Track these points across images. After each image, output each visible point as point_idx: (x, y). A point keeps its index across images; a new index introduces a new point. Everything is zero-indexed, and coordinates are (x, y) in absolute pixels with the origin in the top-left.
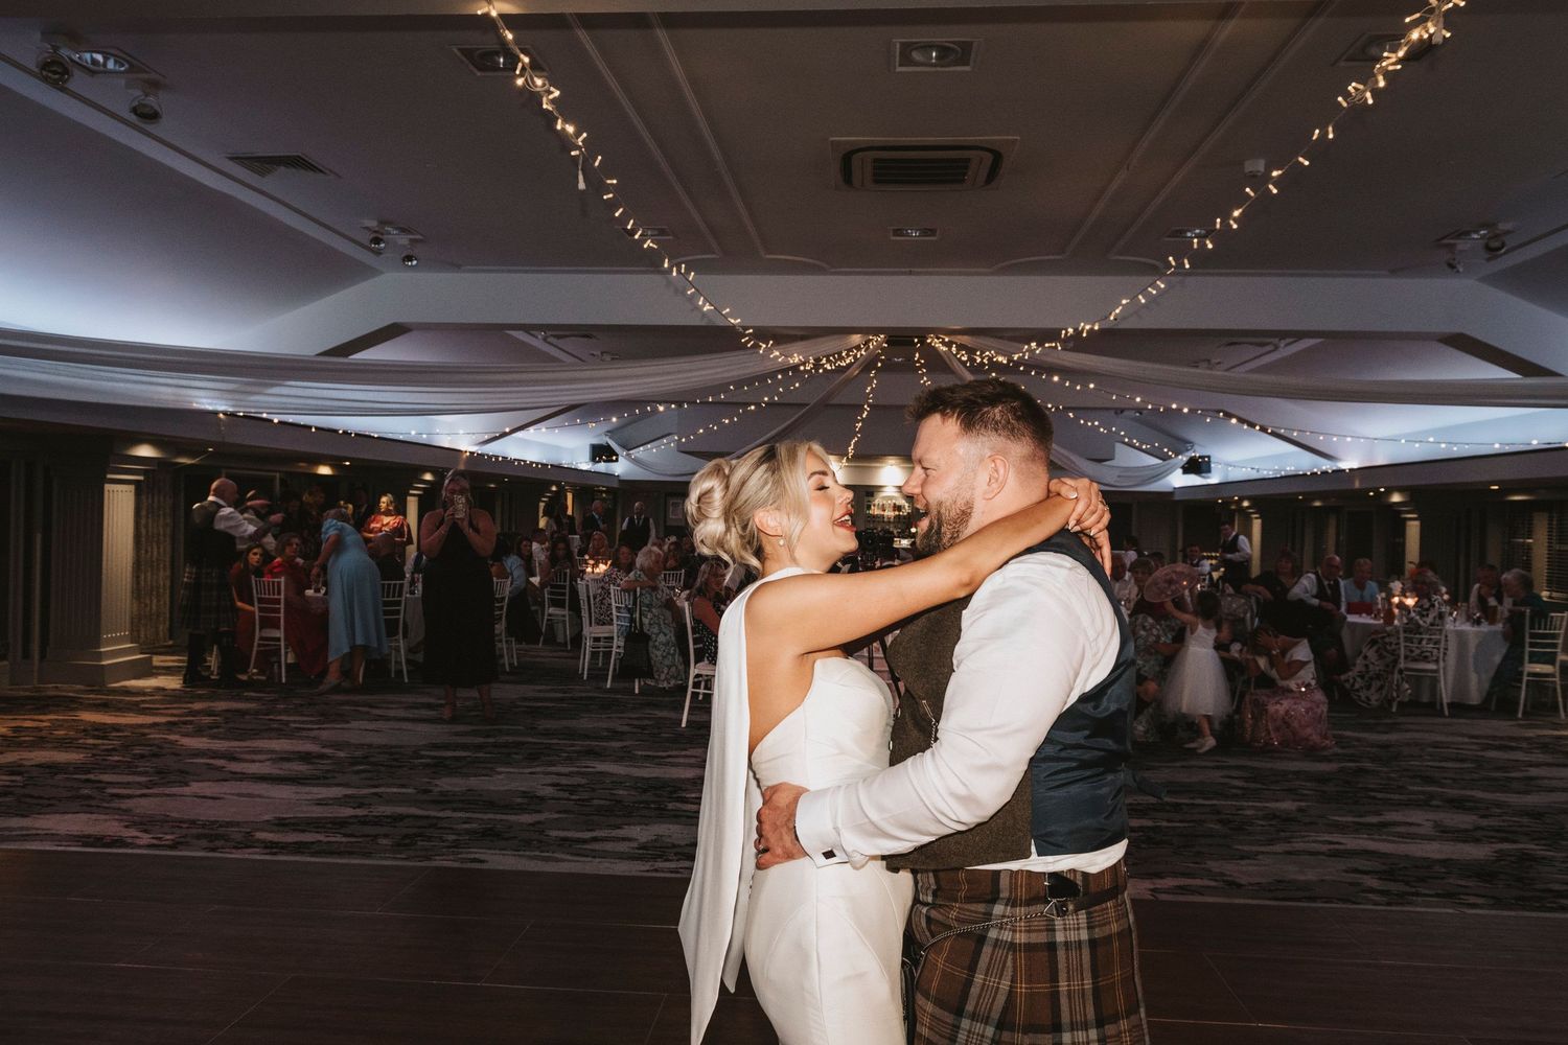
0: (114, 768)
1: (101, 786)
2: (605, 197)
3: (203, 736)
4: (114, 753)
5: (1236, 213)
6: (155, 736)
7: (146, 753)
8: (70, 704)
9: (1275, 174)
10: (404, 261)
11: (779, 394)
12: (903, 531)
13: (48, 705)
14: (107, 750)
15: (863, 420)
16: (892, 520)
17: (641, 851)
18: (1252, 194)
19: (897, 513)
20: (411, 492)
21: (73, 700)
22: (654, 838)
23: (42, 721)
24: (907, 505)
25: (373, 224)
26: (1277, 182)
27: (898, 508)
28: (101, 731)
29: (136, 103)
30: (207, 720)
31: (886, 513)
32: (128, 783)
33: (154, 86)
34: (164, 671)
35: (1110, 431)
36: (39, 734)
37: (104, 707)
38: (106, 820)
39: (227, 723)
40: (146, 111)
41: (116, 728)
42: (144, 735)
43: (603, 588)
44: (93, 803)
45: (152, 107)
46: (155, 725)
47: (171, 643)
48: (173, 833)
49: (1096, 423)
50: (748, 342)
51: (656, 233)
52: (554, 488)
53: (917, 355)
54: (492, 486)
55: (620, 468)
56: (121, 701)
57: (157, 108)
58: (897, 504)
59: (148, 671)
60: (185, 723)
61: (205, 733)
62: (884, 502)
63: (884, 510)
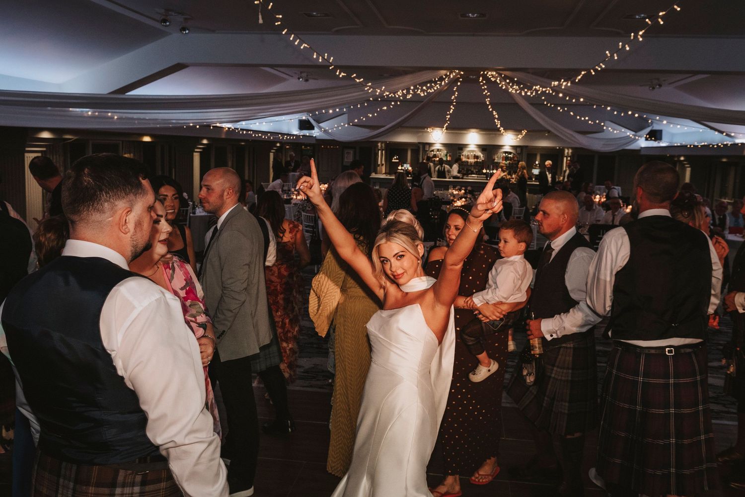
2: (276, 24)
5: (641, 33)
9: (661, 14)
10: (181, 31)
12: (479, 171)
15: (450, 114)
16: (473, 164)
17: (305, 374)
18: (650, 23)
19: (476, 160)
22: (313, 366)
24: (482, 155)
25: (162, 11)
26: (662, 18)
27: (476, 157)
31: (469, 160)
35: (595, 122)
43: (299, 211)
49: (587, 118)
50: (368, 90)
51: (323, 15)
52: (278, 145)
53: (481, 78)
54: (243, 144)
55: (316, 133)
58: (476, 155)
62: (469, 153)
63: (469, 158)
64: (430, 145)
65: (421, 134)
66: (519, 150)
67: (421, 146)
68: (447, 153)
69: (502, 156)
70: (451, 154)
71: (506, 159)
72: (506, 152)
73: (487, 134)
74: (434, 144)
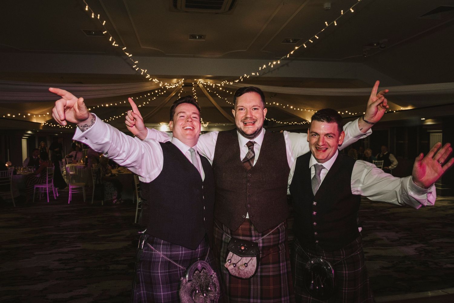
11: (149, 101)
20: (23, 137)
53: (193, 88)
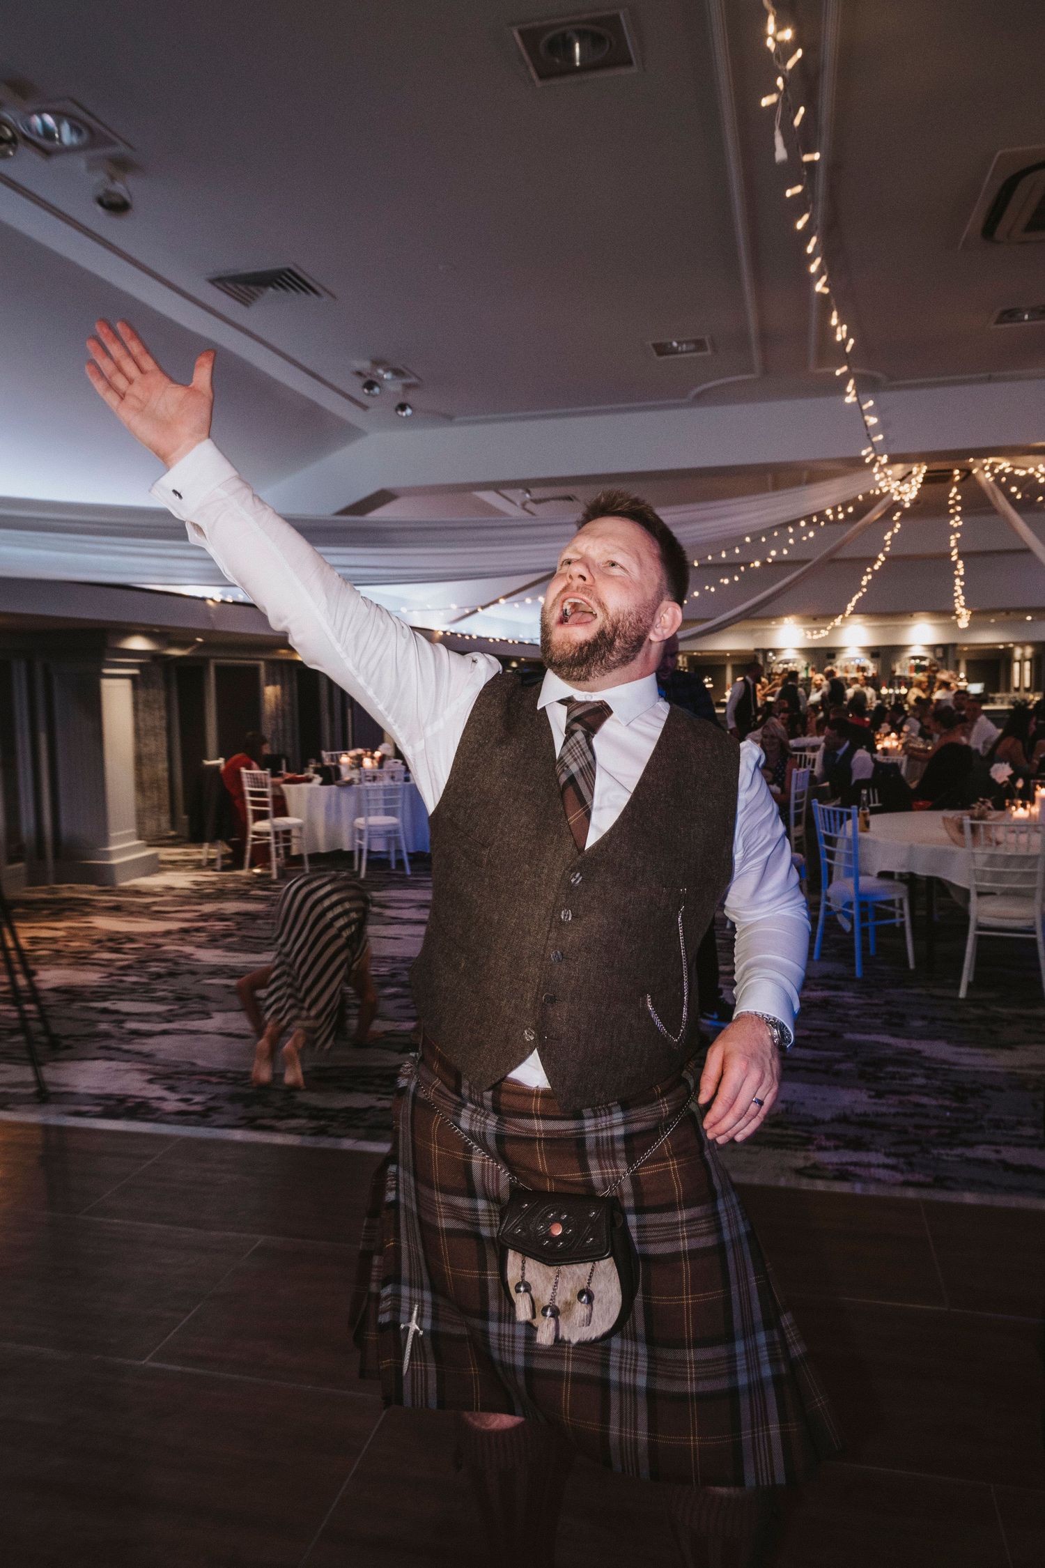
0: (131, 992)
1: (120, 1018)
3: (217, 947)
4: (130, 972)
6: (170, 948)
7: (162, 971)
8: (81, 907)
11: (789, 547)
13: (64, 910)
14: (122, 968)
21: (87, 903)
23: (56, 929)
25: (365, 365)
27: (862, 668)
28: (115, 941)
29: (101, 192)
30: (219, 925)
32: (148, 1014)
33: (122, 165)
34: (170, 866)
36: (54, 947)
37: (116, 910)
38: (127, 1071)
39: (239, 929)
40: (115, 199)
41: (130, 938)
42: (158, 946)
44: (112, 1043)
45: (121, 196)
46: (168, 933)
47: (172, 833)
48: (201, 1093)
51: (691, 348)
56: (133, 904)
57: (126, 196)
58: (862, 664)
59: (156, 866)
60: (198, 930)
61: (220, 943)
62: (847, 663)
63: (847, 672)
64: (776, 651)
65: (759, 634)
66: (940, 653)
67: (760, 656)
68: (808, 664)
69: (909, 665)
70: (814, 666)
71: (918, 669)
72: (914, 658)
73: (882, 626)
74: (783, 649)
